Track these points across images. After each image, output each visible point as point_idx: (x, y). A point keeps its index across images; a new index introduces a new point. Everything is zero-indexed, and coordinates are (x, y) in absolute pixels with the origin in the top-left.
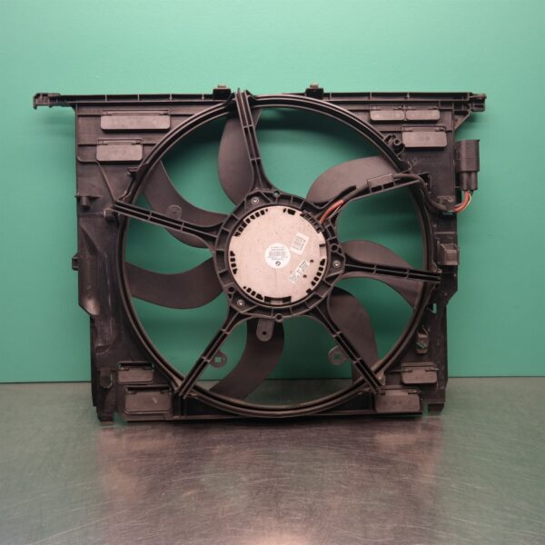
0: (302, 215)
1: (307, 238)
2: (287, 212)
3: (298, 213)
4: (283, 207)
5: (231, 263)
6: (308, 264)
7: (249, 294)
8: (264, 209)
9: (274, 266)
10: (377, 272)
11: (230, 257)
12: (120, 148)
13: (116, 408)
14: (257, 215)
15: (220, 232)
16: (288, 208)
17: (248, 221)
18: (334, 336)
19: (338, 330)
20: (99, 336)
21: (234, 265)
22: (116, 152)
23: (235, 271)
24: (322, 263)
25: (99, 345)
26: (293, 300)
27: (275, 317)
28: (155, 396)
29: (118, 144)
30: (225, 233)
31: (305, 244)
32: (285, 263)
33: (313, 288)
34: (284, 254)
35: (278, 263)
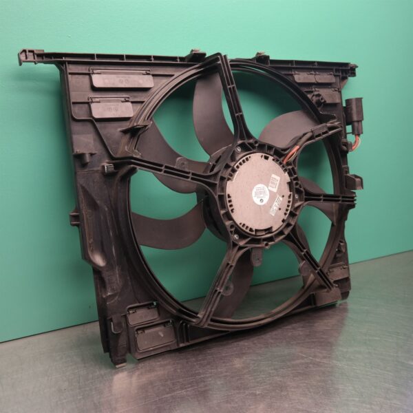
0: (273, 160)
1: (278, 178)
2: (263, 158)
3: (271, 158)
4: (261, 154)
5: (229, 204)
6: (281, 199)
7: (244, 229)
8: (248, 156)
9: (259, 203)
10: (324, 200)
11: (228, 199)
12: (112, 105)
13: (129, 350)
14: (244, 161)
15: (219, 178)
16: (264, 154)
17: (238, 167)
18: (303, 253)
19: (304, 248)
20: (108, 286)
21: (231, 206)
22: (110, 109)
23: (232, 210)
24: (289, 197)
25: (109, 294)
26: (274, 229)
27: (263, 245)
28: (161, 331)
29: (109, 101)
30: (222, 179)
31: (278, 182)
32: (266, 200)
33: (285, 217)
34: (264, 192)
35: (261, 200)
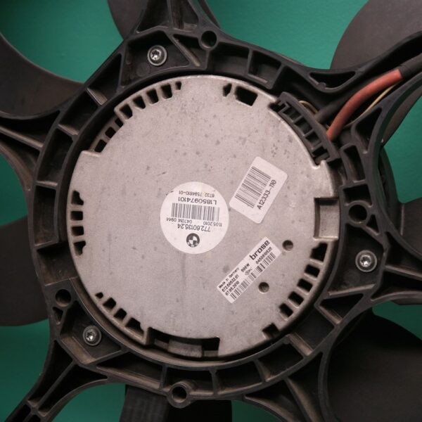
0: (274, 107)
1: (280, 176)
2: (232, 95)
3: (265, 99)
4: (224, 80)
5: (70, 224)
6: (277, 251)
7: (111, 315)
8: (172, 81)
9: (183, 247)
11: (70, 208)
16: (236, 83)
17: (128, 112)
21: (79, 231)
23: (80, 246)
26: (224, 350)
27: (168, 390)
31: (275, 192)
32: (211, 239)
33: (282, 322)
34: (211, 214)
35: (193, 239)
